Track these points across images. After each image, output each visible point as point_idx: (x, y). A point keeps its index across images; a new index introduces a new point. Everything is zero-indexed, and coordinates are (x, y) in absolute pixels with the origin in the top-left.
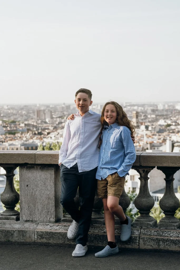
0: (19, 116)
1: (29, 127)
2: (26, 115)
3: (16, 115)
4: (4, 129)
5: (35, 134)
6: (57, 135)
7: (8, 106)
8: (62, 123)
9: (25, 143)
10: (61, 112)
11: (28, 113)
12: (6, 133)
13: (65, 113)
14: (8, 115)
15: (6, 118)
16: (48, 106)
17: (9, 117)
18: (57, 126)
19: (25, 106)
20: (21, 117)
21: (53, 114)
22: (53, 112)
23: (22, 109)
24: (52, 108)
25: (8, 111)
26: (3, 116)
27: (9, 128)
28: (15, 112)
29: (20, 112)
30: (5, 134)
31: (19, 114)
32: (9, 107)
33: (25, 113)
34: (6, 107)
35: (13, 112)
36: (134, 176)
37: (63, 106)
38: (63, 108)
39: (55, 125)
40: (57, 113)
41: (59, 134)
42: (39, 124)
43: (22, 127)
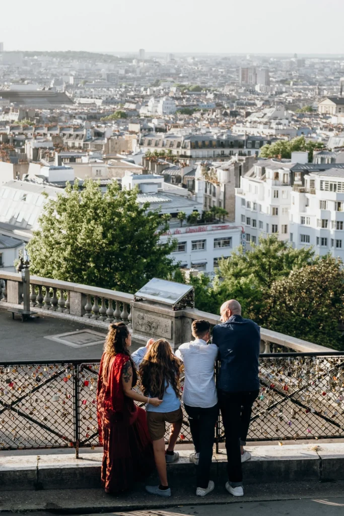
0: (212, 77)
1: (221, 100)
2: (223, 76)
3: (206, 75)
4: (177, 103)
5: (226, 114)
6: (263, 117)
7: (194, 58)
8: (281, 93)
9: (194, 133)
10: (287, 71)
11: (228, 72)
12: (178, 110)
13: (294, 73)
14: (192, 76)
15: (188, 81)
16: (265, 60)
17: (194, 78)
18: (271, 100)
19: (225, 59)
20: (214, 80)
21: (270, 74)
22: (272, 72)
23: (219, 64)
24: (272, 63)
25: (194, 67)
26: (183, 77)
27: (185, 103)
28: (205, 69)
29: (214, 69)
30: (175, 114)
31: (211, 74)
32: (196, 59)
33: (222, 72)
34: (190, 60)
35: (202, 69)
36: (325, 201)
37: (293, 60)
38: (292, 63)
39: (266, 97)
40: (279, 72)
41: (265, 117)
42: (239, 94)
43: (207, 100)
